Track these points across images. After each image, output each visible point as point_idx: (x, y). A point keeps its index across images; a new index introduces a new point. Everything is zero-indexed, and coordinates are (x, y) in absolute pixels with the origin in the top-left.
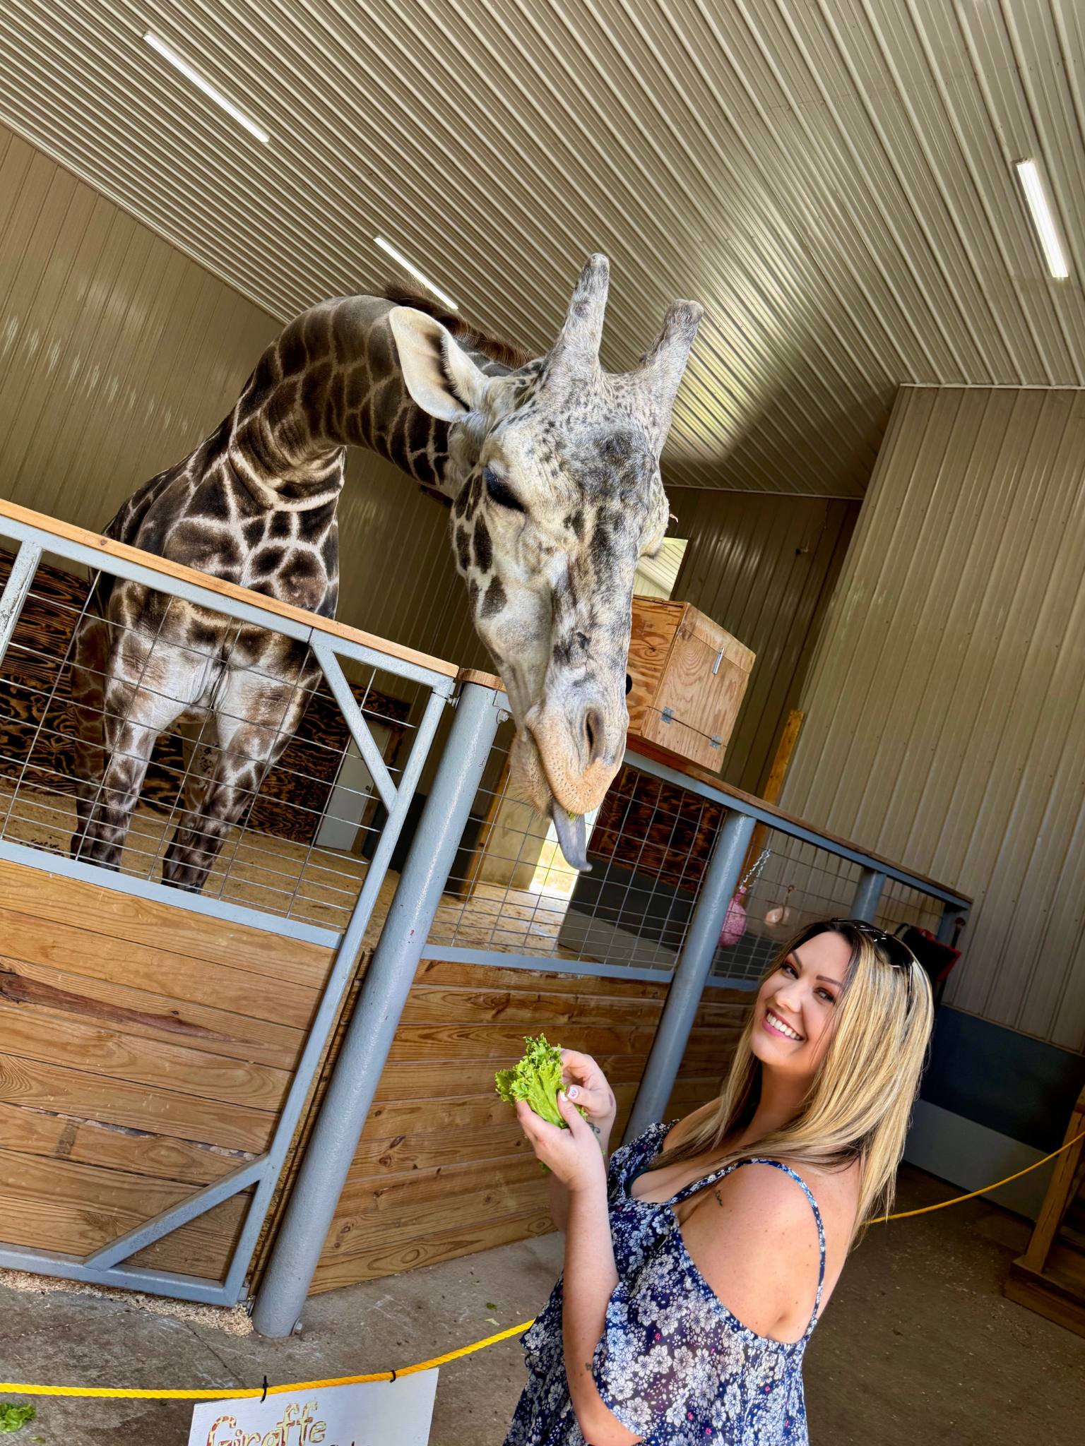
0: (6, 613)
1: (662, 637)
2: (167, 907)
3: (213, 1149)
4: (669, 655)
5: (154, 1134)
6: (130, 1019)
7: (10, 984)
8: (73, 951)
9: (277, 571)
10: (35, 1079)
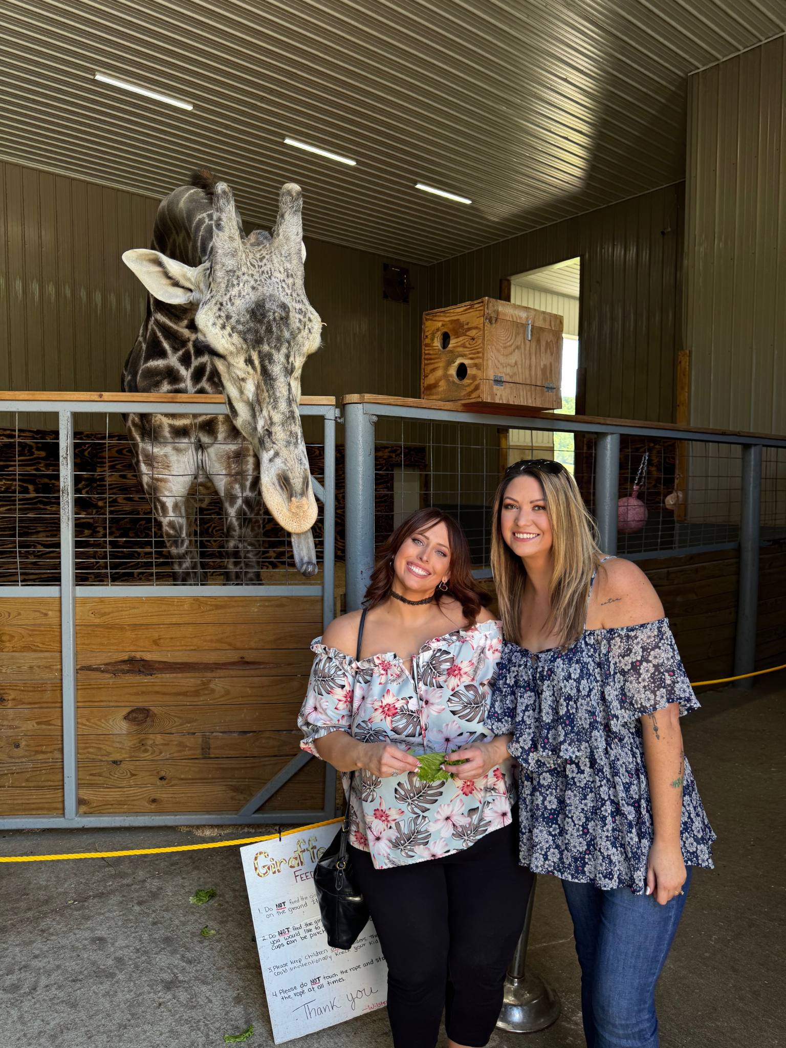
0: (65, 456)
1: (476, 328)
2: (215, 598)
3: (293, 732)
4: (484, 339)
5: (255, 732)
6: (217, 668)
7: (143, 666)
8: (172, 638)
9: (205, 378)
10: (175, 716)
